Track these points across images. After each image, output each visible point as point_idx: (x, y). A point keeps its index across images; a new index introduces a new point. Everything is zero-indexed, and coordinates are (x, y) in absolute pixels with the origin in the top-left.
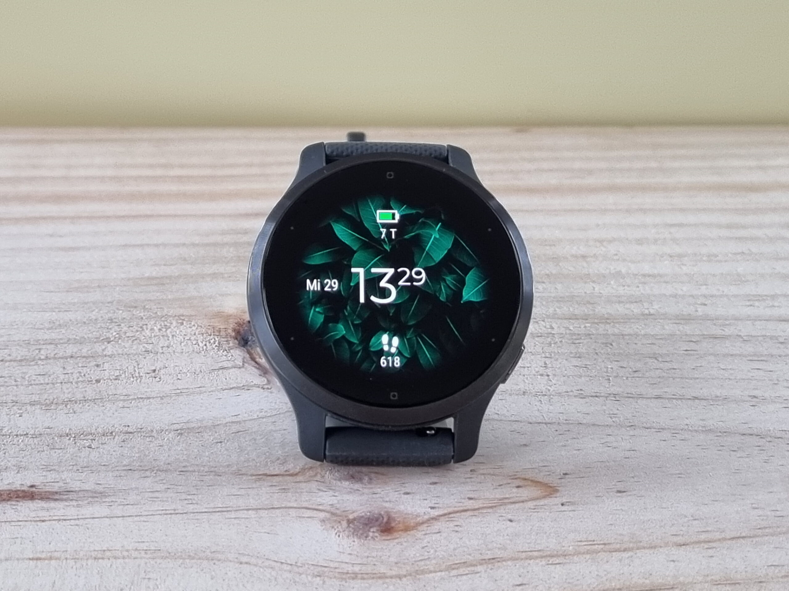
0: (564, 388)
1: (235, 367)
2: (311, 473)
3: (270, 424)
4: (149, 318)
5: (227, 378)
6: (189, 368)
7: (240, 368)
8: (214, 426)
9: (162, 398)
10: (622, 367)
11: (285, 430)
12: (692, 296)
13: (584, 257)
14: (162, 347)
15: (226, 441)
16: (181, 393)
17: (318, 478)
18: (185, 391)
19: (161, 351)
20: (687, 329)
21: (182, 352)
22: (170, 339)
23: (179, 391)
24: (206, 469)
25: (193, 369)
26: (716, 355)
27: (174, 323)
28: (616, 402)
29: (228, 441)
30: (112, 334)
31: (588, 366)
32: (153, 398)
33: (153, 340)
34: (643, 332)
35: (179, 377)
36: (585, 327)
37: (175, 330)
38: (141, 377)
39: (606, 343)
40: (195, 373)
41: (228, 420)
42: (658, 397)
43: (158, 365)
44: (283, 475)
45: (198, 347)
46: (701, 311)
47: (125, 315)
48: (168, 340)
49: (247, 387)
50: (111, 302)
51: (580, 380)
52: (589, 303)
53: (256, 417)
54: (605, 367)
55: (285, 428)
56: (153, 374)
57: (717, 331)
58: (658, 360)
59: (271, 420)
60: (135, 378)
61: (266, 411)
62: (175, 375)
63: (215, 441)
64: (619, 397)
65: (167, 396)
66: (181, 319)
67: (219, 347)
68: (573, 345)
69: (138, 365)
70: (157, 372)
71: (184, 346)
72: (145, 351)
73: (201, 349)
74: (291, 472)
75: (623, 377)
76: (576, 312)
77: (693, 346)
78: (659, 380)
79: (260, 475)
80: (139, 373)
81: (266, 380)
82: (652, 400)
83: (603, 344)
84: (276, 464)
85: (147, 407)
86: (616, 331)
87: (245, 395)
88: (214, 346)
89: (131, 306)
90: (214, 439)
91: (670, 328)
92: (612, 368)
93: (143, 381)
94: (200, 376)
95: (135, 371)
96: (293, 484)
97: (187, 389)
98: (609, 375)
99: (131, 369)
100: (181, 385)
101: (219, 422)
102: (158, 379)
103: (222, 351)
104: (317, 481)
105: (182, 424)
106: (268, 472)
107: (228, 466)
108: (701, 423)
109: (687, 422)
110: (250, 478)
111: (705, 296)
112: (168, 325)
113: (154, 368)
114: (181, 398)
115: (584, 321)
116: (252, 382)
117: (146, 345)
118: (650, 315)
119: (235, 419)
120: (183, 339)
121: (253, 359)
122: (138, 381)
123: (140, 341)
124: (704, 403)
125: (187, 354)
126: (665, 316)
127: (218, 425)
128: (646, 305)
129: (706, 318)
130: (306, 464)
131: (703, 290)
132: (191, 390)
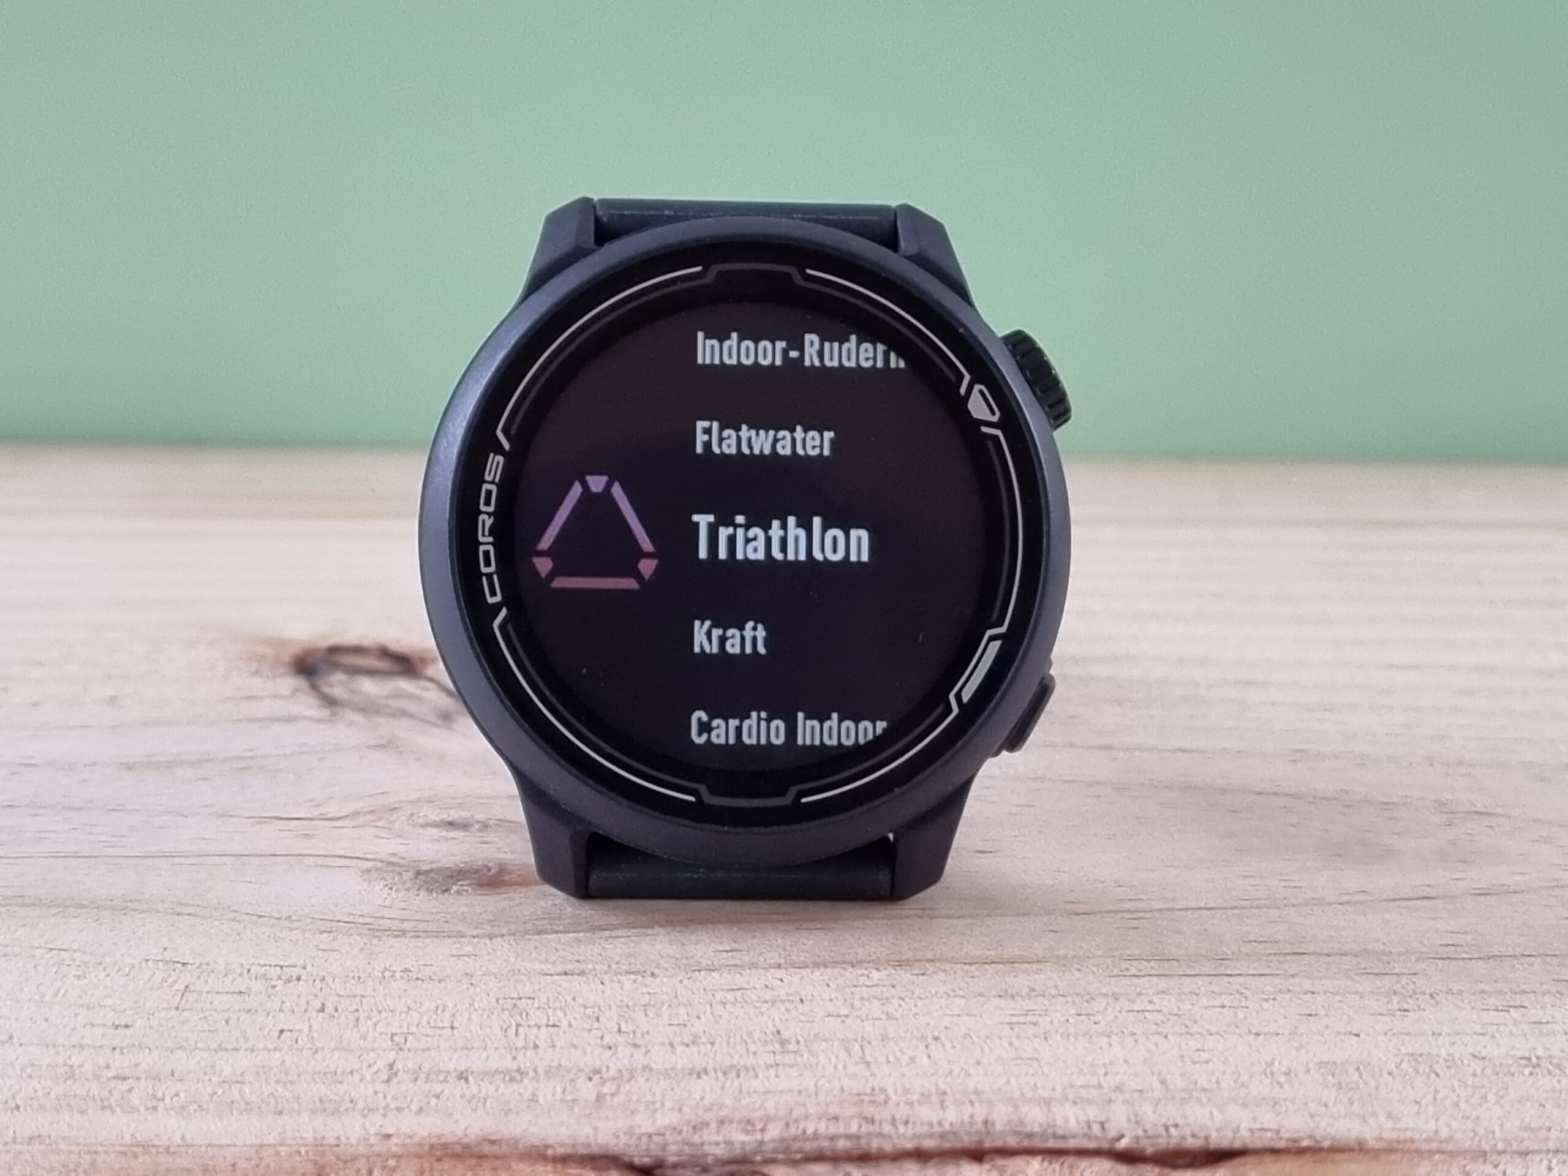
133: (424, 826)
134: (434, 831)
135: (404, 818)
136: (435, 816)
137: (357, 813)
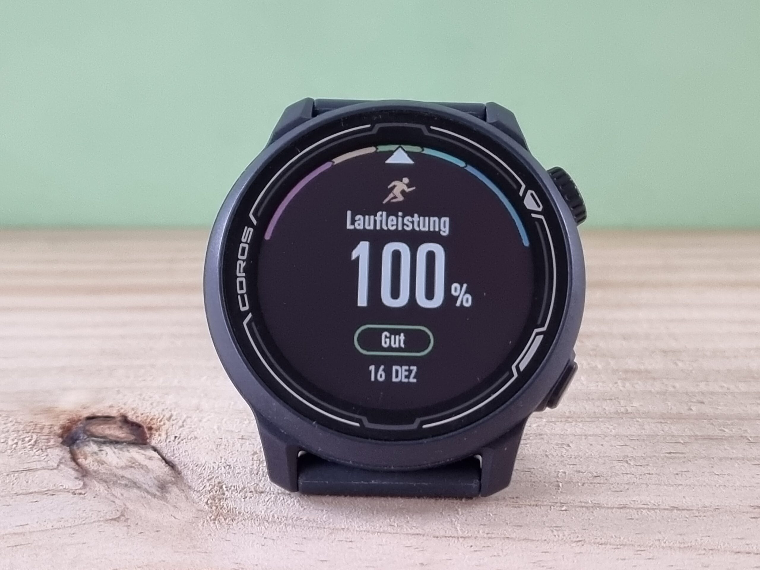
1: (45, 469)
3: (67, 535)
5: (30, 481)
7: (52, 469)
42: (623, 507)
45: (5, 446)
49: (52, 492)
53: (50, 527)
57: (714, 431)
58: (629, 464)
61: (67, 521)
64: (568, 507)
67: (34, 445)
73: (9, 448)
81: (82, 483)
82: (614, 510)
88: (27, 445)
98: (559, 480)
103: (35, 451)
116: (62, 486)
118: (627, 413)
121: (74, 459)
124: (685, 513)
128: (623, 402)
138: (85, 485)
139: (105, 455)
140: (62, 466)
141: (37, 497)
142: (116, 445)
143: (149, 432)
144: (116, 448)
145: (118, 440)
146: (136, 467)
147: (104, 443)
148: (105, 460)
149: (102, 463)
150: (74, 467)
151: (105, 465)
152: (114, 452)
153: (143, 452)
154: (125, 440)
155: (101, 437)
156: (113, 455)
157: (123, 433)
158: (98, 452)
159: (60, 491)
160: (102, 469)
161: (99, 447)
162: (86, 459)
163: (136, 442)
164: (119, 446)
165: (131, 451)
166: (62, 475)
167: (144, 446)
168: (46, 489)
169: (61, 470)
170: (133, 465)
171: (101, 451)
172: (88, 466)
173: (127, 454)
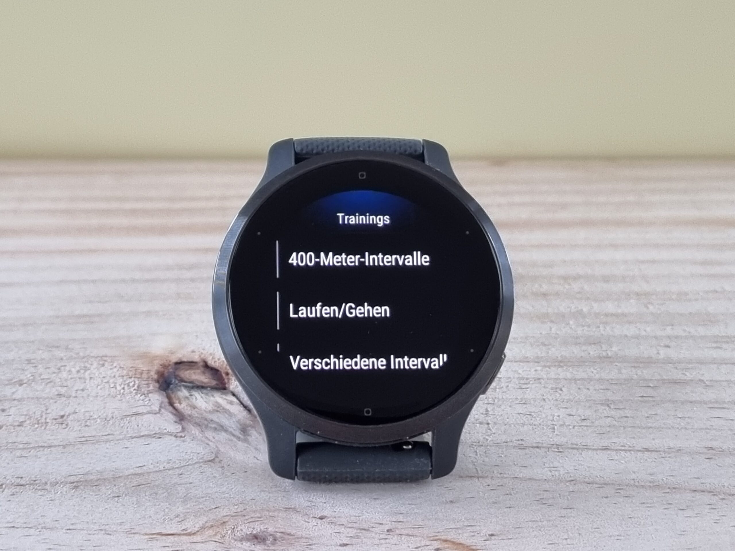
0: (504, 438)
1: (150, 413)
2: (211, 532)
3: (177, 476)
4: (71, 358)
5: (140, 425)
6: (100, 414)
7: (155, 414)
8: (115, 478)
9: (64, 447)
10: (570, 415)
11: (191, 483)
12: (656, 337)
13: (545, 295)
14: (77, 390)
15: (124, 496)
16: (87, 441)
17: (217, 538)
18: (92, 439)
19: (74, 395)
20: (647, 373)
21: (97, 396)
22: (87, 381)
23: (83, 439)
24: (96, 527)
25: (105, 414)
26: (674, 402)
27: (95, 365)
28: (560, 453)
29: (126, 495)
30: (26, 376)
31: (533, 414)
32: (55, 446)
33: (69, 383)
34: (597, 376)
35: (88, 424)
36: (536, 371)
37: (94, 371)
38: (46, 423)
39: (556, 388)
40: (106, 419)
41: (131, 471)
42: (606, 449)
43: (68, 410)
44: (179, 535)
45: (115, 391)
46: (663, 353)
47: (46, 355)
48: (85, 382)
49: (159, 435)
50: (33, 342)
51: (521, 429)
52: (544, 344)
53: (163, 468)
54: (551, 415)
55: (192, 481)
56: (60, 420)
57: (677, 375)
58: (610, 408)
59: (178, 471)
60: (40, 425)
61: (175, 462)
62: (83, 422)
63: (112, 495)
64: (562, 448)
65: (71, 444)
66: (103, 360)
67: (137, 390)
68: (519, 390)
69: (47, 410)
70: (65, 418)
71: (101, 389)
72: (58, 395)
73: (118, 393)
74: (189, 531)
75: (570, 425)
76: (528, 355)
77: (650, 392)
78: (608, 429)
79: (154, 534)
80: (46, 419)
81: (180, 427)
82: (599, 452)
83: (552, 389)
84: (174, 521)
85: (46, 457)
86: (569, 375)
87: (156, 444)
88: (132, 389)
89: (51, 346)
90: (111, 493)
91: (627, 372)
92: (559, 416)
93: (48, 428)
94: (111, 422)
95: (42, 416)
96: (188, 545)
97: (94, 436)
98: (554, 423)
99: (38, 413)
100: (88, 432)
101: (121, 474)
102: (64, 426)
103: (139, 395)
104: (216, 541)
105: (80, 476)
106: (164, 532)
107: (121, 524)
108: (650, 478)
109: (633, 476)
110: (142, 537)
111: (669, 337)
112: (88, 366)
113: (62, 413)
114: (85, 447)
115: (536, 364)
116: (165, 429)
117: (60, 388)
118: (608, 357)
119: (139, 471)
120: (100, 382)
121: (171, 404)
122: (43, 428)
123: (55, 383)
124: (654, 455)
125: (102, 398)
126: (624, 359)
127: (119, 477)
128: (604, 347)
129: (668, 361)
130: (206, 522)
131: (669, 331)
132: (97, 438)
133: (241, 540)
134: (247, 545)
135: (229, 532)
136: (246, 529)
137: (203, 528)
138: (184, 429)
139: (194, 400)
140: (163, 410)
141: (149, 440)
142: (202, 390)
143: (227, 377)
144: (202, 393)
145: (203, 385)
146: (221, 411)
147: (193, 388)
148: (196, 404)
149: (194, 407)
150: (172, 411)
151: (196, 410)
152: (202, 397)
153: (224, 397)
154: (209, 384)
155: (190, 382)
156: (201, 399)
157: (206, 379)
158: (189, 397)
159: (165, 434)
160: (195, 413)
161: (189, 393)
162: (180, 403)
163: (218, 386)
164: (205, 391)
165: (215, 396)
166: (164, 419)
167: (225, 391)
168: (153, 433)
169: (162, 414)
170: (219, 409)
171: (191, 395)
172: (182, 410)
173: (212, 398)
